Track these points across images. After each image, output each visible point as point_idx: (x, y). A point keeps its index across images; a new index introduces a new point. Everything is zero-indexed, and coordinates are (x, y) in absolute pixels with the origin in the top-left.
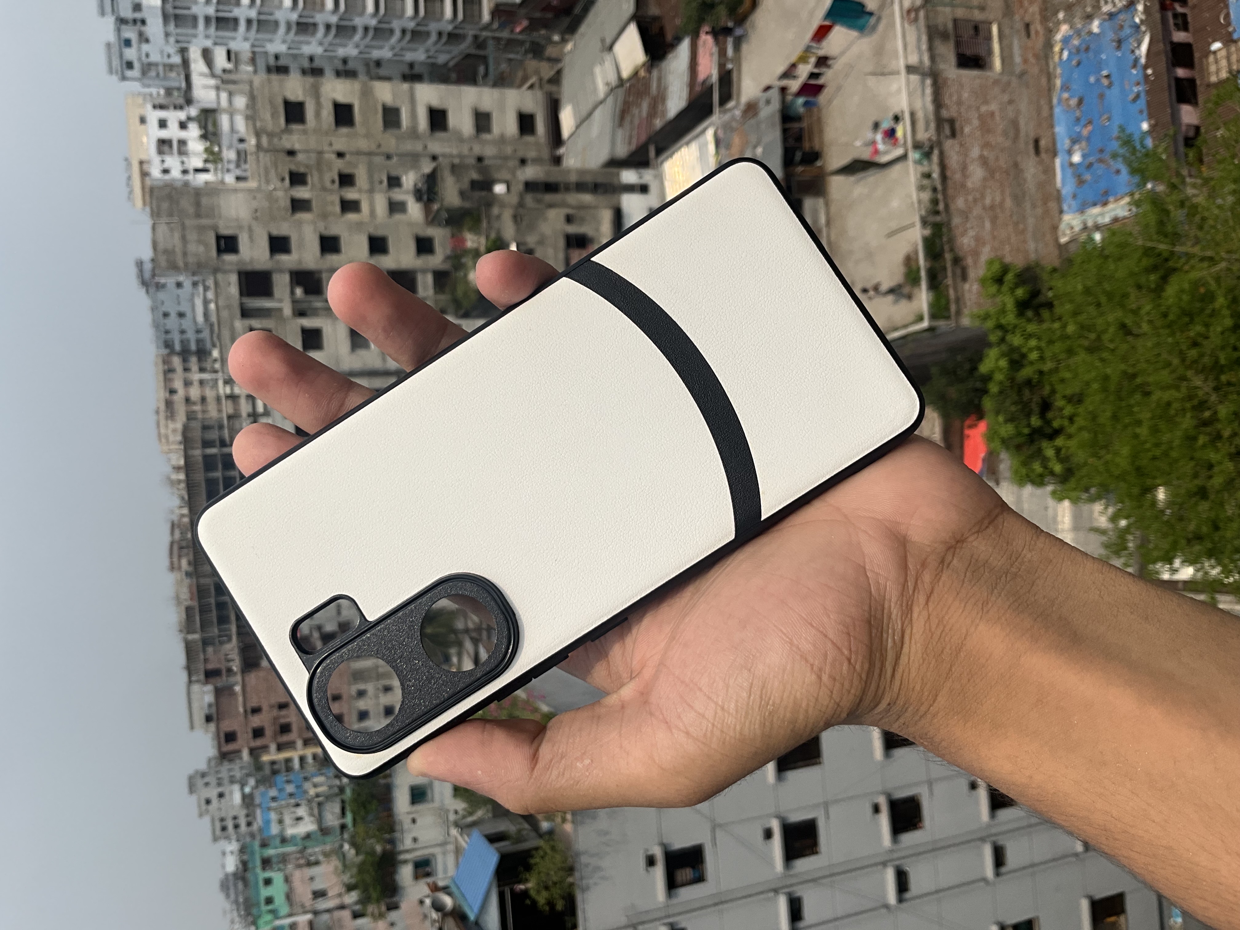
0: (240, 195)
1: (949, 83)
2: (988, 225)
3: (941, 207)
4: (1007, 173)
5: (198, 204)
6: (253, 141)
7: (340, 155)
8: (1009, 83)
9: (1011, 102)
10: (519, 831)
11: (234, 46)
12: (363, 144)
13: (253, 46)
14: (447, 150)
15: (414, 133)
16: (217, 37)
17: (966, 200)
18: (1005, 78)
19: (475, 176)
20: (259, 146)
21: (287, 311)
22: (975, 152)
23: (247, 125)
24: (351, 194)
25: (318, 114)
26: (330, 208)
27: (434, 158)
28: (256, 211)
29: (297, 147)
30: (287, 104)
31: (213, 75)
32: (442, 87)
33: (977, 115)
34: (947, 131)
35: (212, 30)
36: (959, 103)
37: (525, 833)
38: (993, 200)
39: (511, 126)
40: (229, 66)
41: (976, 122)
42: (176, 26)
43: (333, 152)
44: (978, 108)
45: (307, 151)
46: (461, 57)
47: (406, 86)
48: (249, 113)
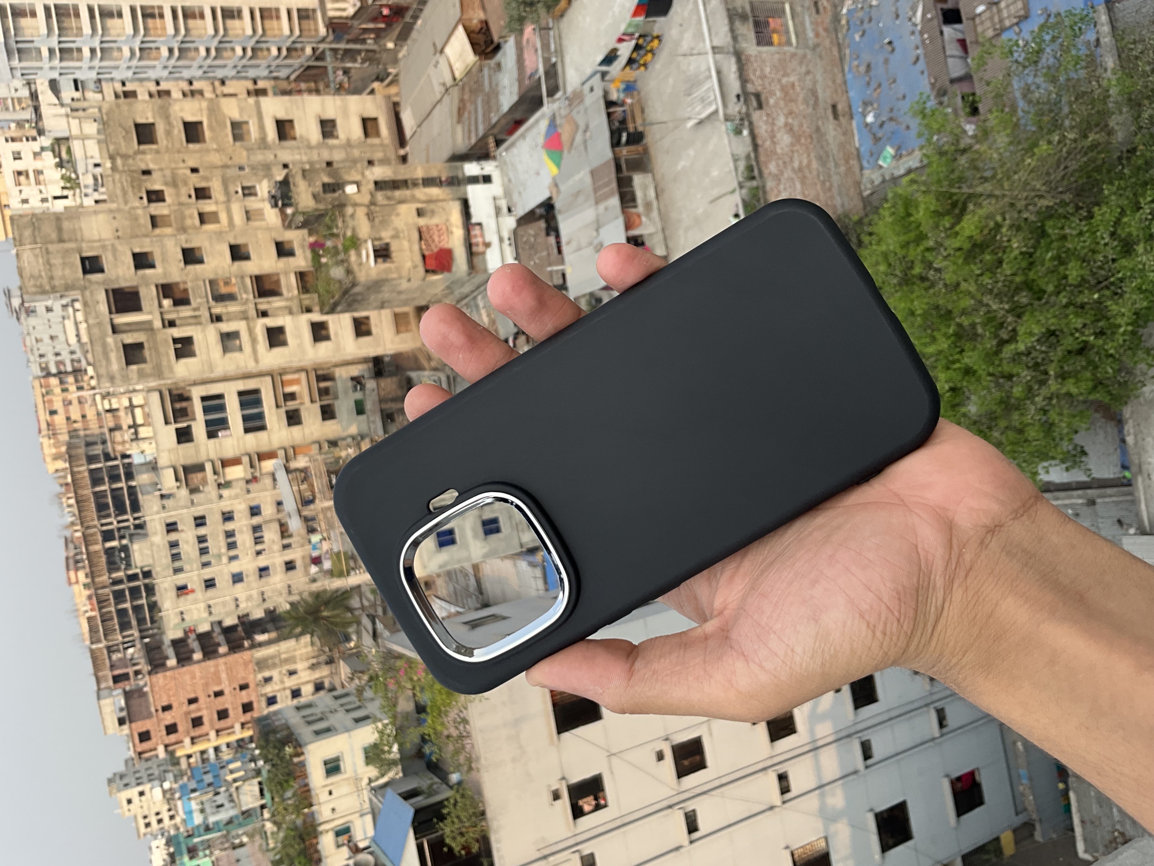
0: (101, 217)
1: (752, 59)
2: (798, 186)
3: (756, 172)
4: (811, 137)
5: (60, 230)
6: (108, 165)
7: (194, 170)
8: (805, 56)
9: (808, 73)
10: (431, 785)
11: (79, 75)
12: (215, 159)
13: (98, 74)
14: (297, 157)
15: (263, 144)
16: (61, 68)
17: (778, 165)
18: (800, 52)
19: (326, 180)
20: (114, 168)
21: (158, 324)
22: (781, 121)
23: (100, 150)
24: (208, 206)
25: (168, 133)
26: (188, 222)
27: (285, 166)
28: (117, 231)
29: (151, 166)
30: (137, 126)
31: (62, 105)
32: (286, 98)
33: (778, 87)
34: (755, 103)
35: (56, 62)
36: (763, 77)
37: (435, 787)
38: (801, 163)
39: (356, 131)
40: (77, 95)
41: (778, 94)
42: (20, 60)
43: (186, 168)
44: (779, 81)
45: (161, 170)
46: (302, 69)
47: (252, 100)
48: (102, 137)
